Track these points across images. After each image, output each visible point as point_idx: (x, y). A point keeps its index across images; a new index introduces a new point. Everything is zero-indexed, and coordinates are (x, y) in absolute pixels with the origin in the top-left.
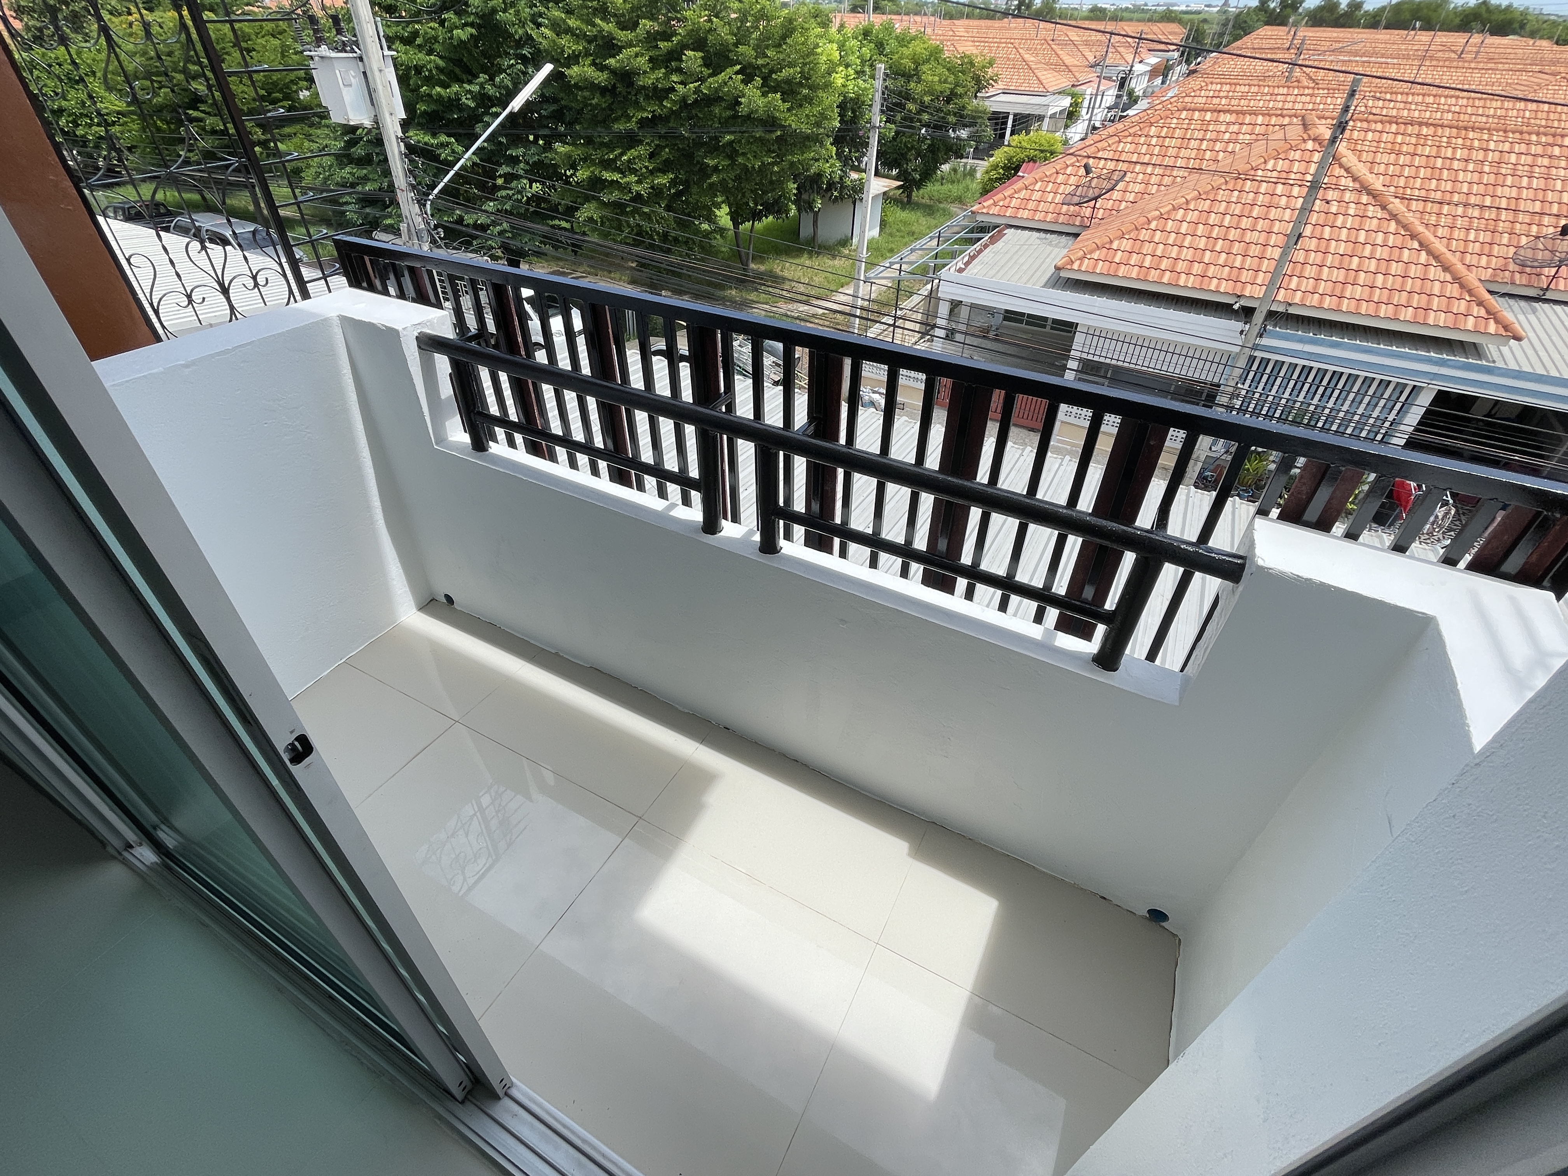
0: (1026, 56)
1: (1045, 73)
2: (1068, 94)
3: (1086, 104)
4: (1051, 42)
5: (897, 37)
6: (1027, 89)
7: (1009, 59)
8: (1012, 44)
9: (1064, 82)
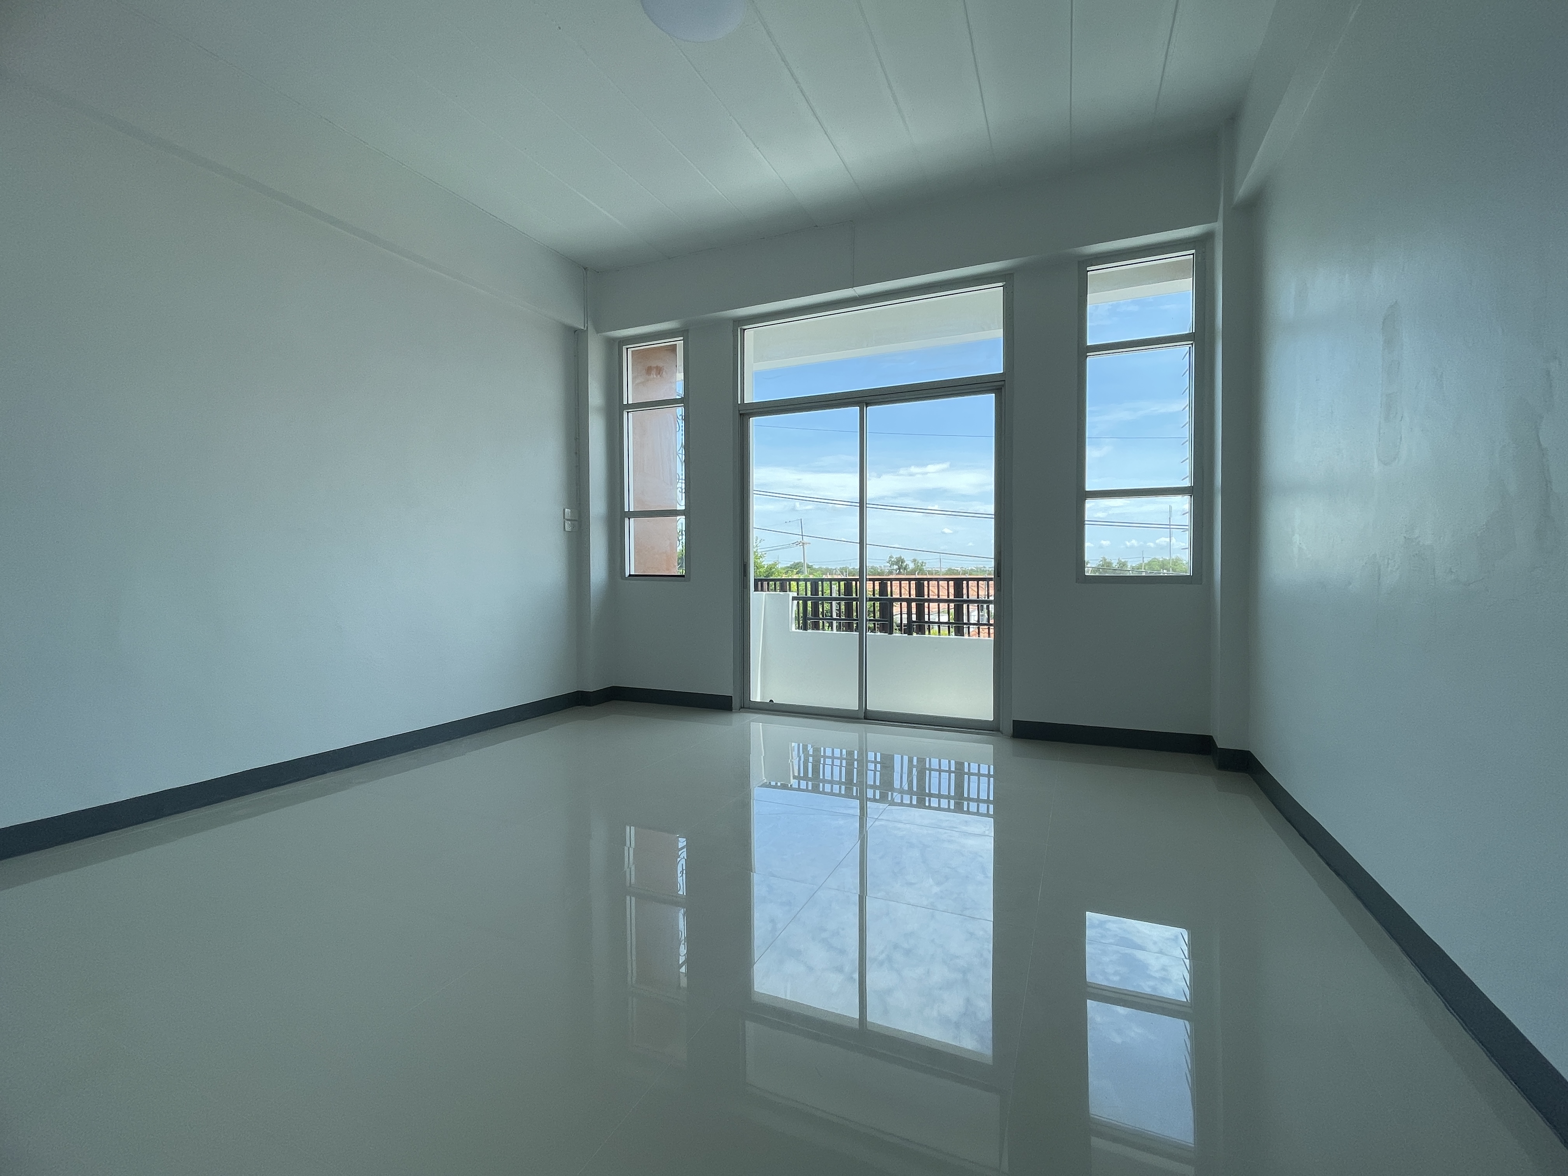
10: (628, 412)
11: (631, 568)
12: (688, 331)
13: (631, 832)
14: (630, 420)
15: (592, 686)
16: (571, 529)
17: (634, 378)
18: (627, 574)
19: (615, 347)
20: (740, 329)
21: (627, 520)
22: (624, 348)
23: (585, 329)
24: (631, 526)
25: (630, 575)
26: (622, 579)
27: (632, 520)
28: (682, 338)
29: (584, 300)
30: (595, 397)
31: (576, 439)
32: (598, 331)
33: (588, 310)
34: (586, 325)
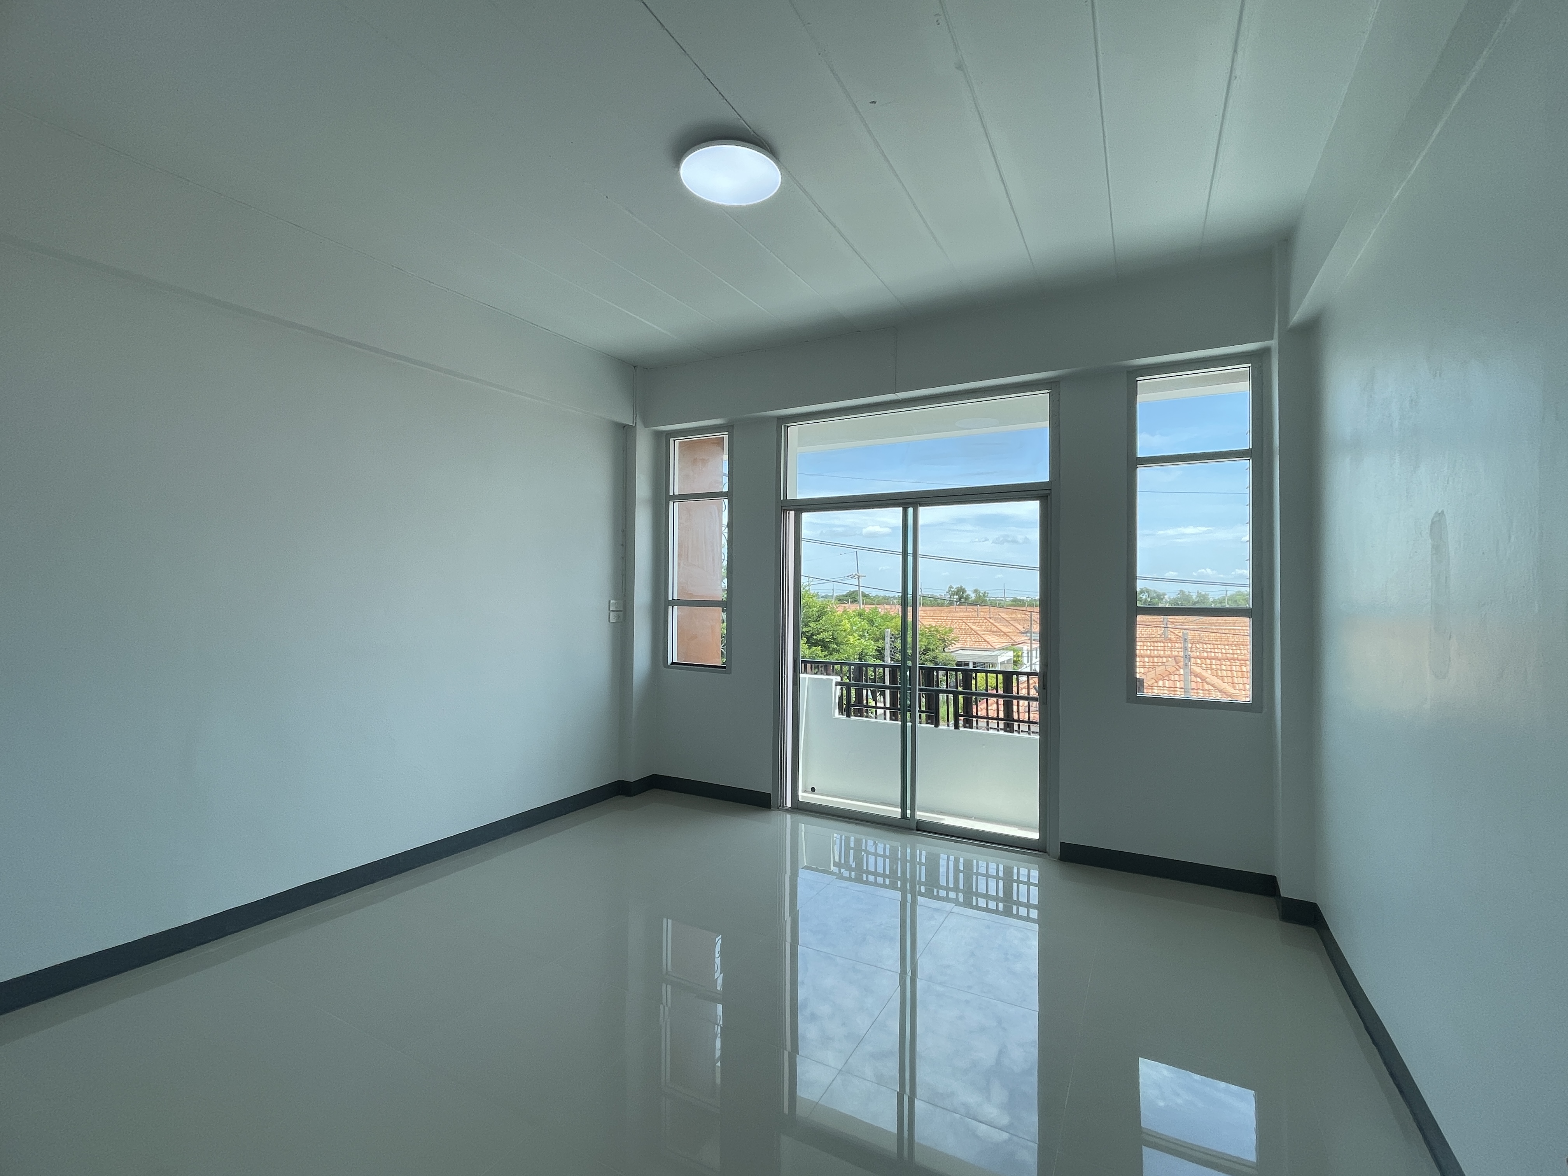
0: (973, 627)
1: (990, 637)
2: (1011, 650)
3: (1025, 655)
4: (989, 619)
5: (882, 617)
6: (979, 647)
7: (961, 629)
8: (962, 620)
9: (1004, 642)
10: (674, 502)
11: (673, 656)
12: (733, 426)
13: (668, 925)
14: (675, 508)
15: (632, 777)
16: (616, 620)
17: (680, 470)
18: (670, 662)
19: (662, 441)
20: (785, 426)
21: (670, 608)
22: (672, 440)
23: (634, 425)
24: (674, 614)
25: (673, 663)
26: (665, 667)
27: (676, 608)
28: (727, 433)
29: (633, 397)
30: (643, 488)
31: (623, 531)
32: (646, 425)
33: (637, 407)
34: (635, 421)
